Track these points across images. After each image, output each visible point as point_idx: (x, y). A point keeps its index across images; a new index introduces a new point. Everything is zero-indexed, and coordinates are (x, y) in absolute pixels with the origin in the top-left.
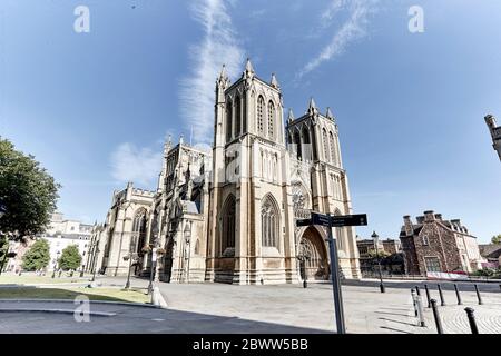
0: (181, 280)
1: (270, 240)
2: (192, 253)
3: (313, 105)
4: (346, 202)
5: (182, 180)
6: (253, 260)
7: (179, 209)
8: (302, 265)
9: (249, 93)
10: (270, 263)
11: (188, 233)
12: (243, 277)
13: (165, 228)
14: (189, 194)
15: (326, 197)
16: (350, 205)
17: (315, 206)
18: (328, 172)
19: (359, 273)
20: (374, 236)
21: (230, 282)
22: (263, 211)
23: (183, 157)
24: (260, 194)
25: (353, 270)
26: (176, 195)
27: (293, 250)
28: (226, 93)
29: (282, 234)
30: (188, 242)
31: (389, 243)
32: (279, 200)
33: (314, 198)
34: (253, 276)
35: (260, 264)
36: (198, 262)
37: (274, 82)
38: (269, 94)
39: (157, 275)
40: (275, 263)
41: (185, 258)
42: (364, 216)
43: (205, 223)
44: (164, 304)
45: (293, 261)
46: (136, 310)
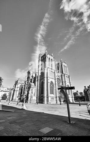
0: (30, 103)
1: (52, 93)
2: (33, 96)
3: (62, 60)
5: (31, 78)
6: (48, 97)
7: (30, 85)
8: (60, 99)
9: (47, 57)
10: (52, 98)
11: (32, 91)
12: (45, 102)
13: (27, 90)
14: (33, 81)
15: (65, 82)
16: (71, 84)
18: (65, 76)
19: (74, 101)
20: (77, 91)
21: (42, 103)
22: (50, 85)
23: (31, 72)
24: (49, 81)
25: (73, 100)
26: (30, 81)
27: (57, 95)
28: (41, 58)
29: (55, 91)
30: (32, 93)
31: (81, 93)
32: (54, 83)
33: (62, 82)
34: (48, 102)
35: (50, 99)
36: (34, 98)
37: (52, 55)
38: (51, 58)
39: (25, 101)
40: (53, 98)
41: (31, 97)
42: (74, 87)
43: (36, 88)
44: (26, 109)
45: (58, 98)
46: (19, 110)
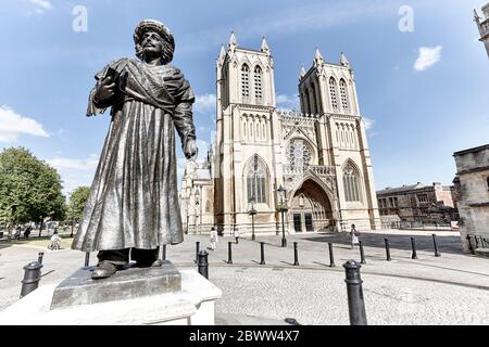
2: (204, 212)
4: (362, 150)
6: (235, 215)
9: (231, 64)
12: (227, 230)
15: (331, 149)
16: (366, 153)
17: (321, 160)
18: (332, 122)
25: (372, 221)
29: (272, 190)
30: (197, 202)
32: (269, 158)
38: (255, 59)
41: (196, 216)
